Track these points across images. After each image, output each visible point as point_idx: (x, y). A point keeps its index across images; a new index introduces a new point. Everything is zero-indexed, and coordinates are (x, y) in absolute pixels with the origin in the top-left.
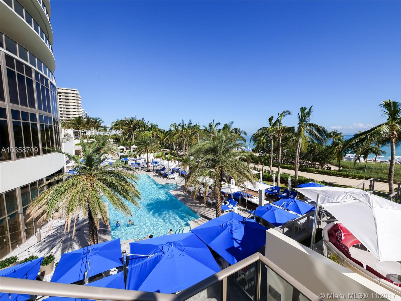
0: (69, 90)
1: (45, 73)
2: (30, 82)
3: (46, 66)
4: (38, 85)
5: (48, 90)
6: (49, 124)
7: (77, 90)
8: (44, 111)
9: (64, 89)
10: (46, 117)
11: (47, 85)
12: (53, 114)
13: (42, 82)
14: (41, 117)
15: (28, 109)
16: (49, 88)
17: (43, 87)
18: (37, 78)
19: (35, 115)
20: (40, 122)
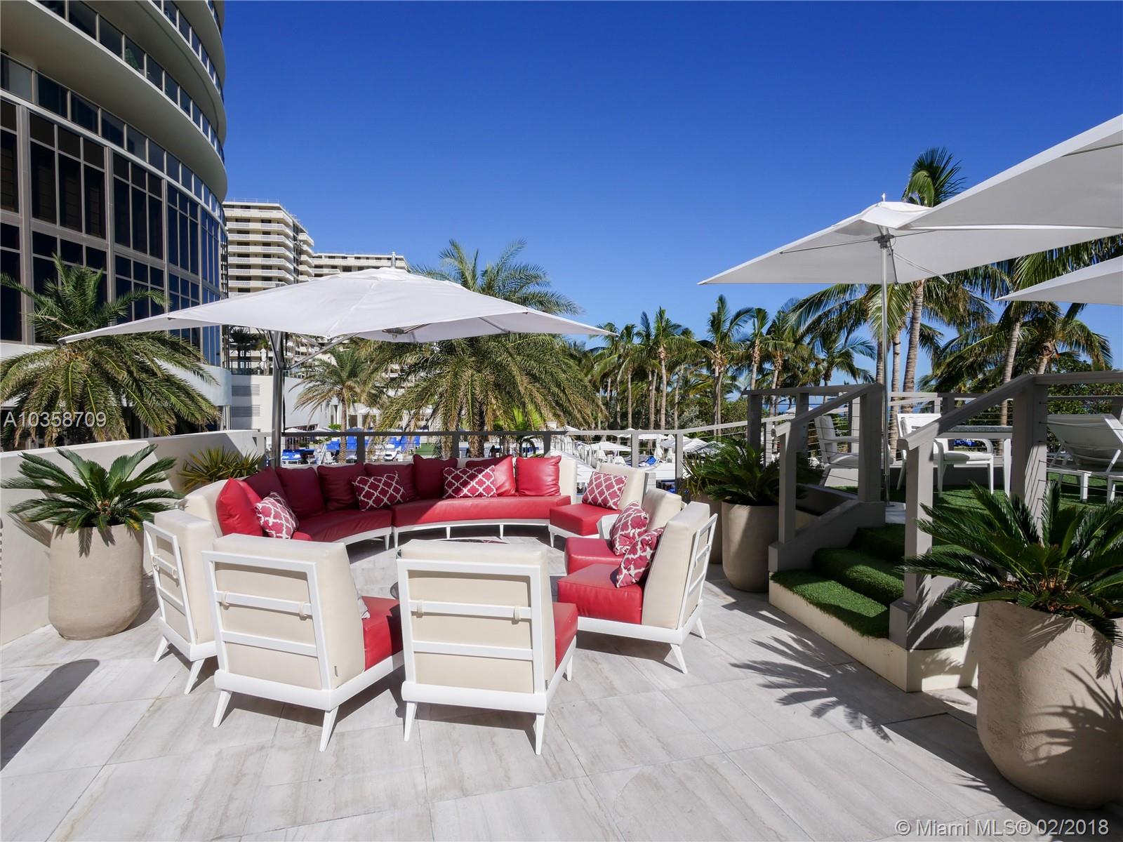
0: (384, 259)
1: (198, 194)
2: (156, 206)
3: (200, 181)
4: (172, 213)
5: (194, 226)
6: (192, 297)
7: (402, 257)
8: (181, 267)
9: (372, 258)
10: (185, 283)
11: (194, 214)
12: (204, 277)
13: (183, 208)
14: (173, 279)
15: (147, 259)
16: (199, 221)
17: (183, 219)
18: (171, 199)
19: (162, 272)
20: (170, 289)
